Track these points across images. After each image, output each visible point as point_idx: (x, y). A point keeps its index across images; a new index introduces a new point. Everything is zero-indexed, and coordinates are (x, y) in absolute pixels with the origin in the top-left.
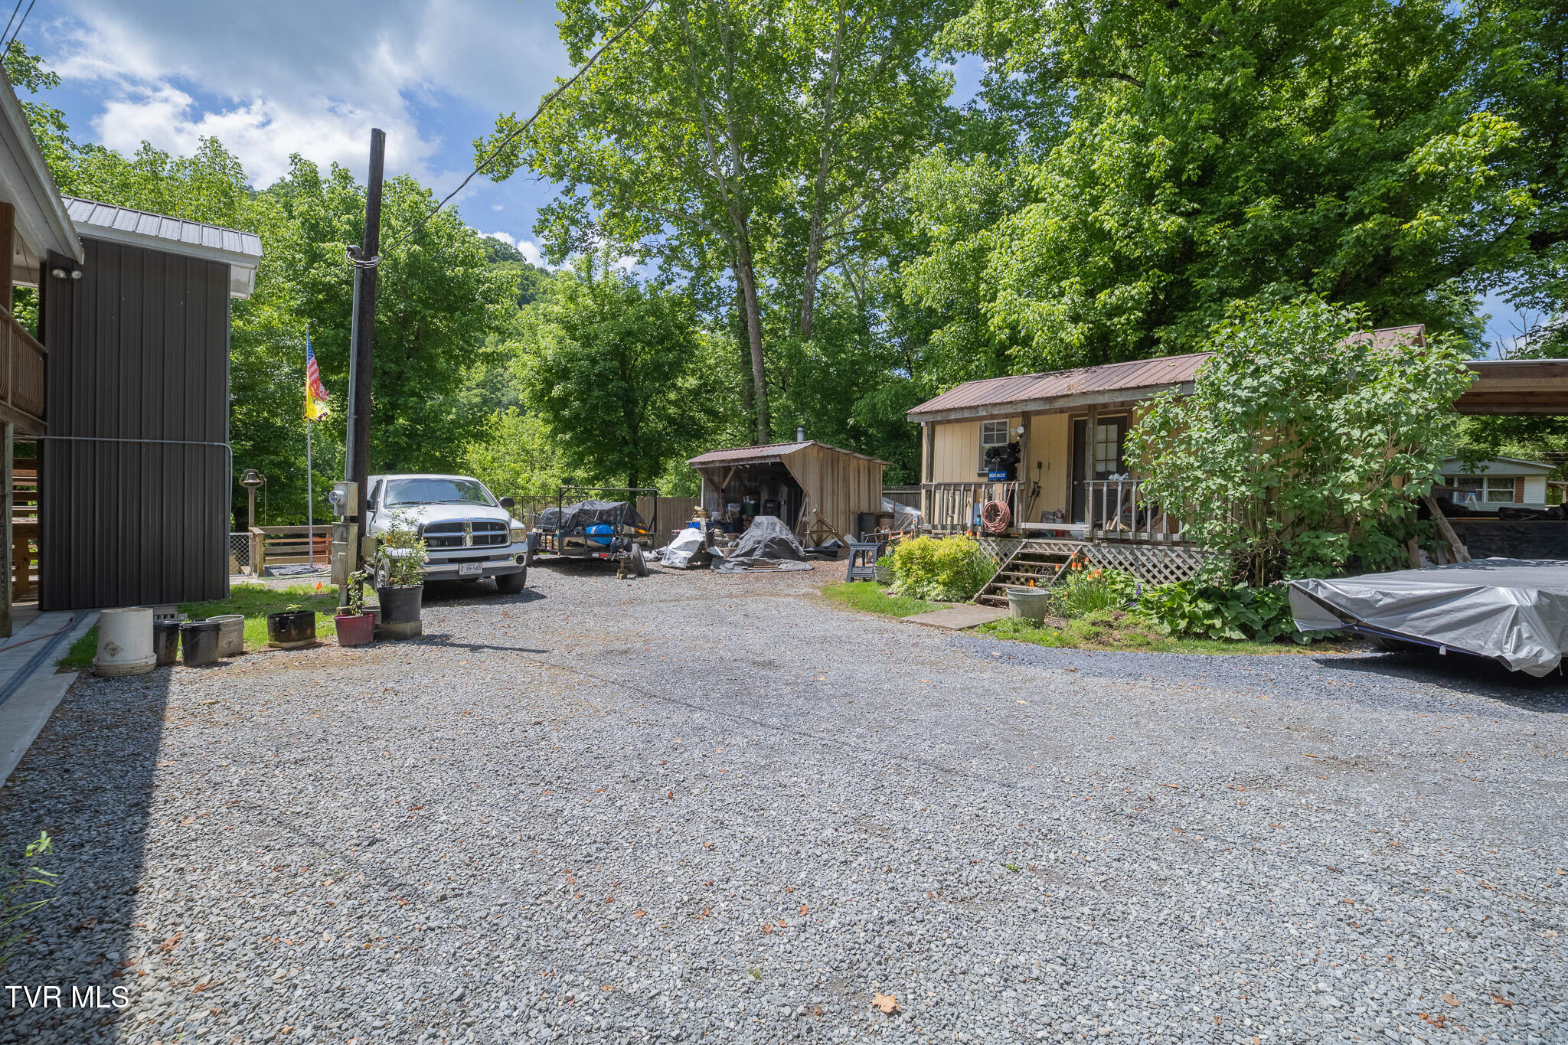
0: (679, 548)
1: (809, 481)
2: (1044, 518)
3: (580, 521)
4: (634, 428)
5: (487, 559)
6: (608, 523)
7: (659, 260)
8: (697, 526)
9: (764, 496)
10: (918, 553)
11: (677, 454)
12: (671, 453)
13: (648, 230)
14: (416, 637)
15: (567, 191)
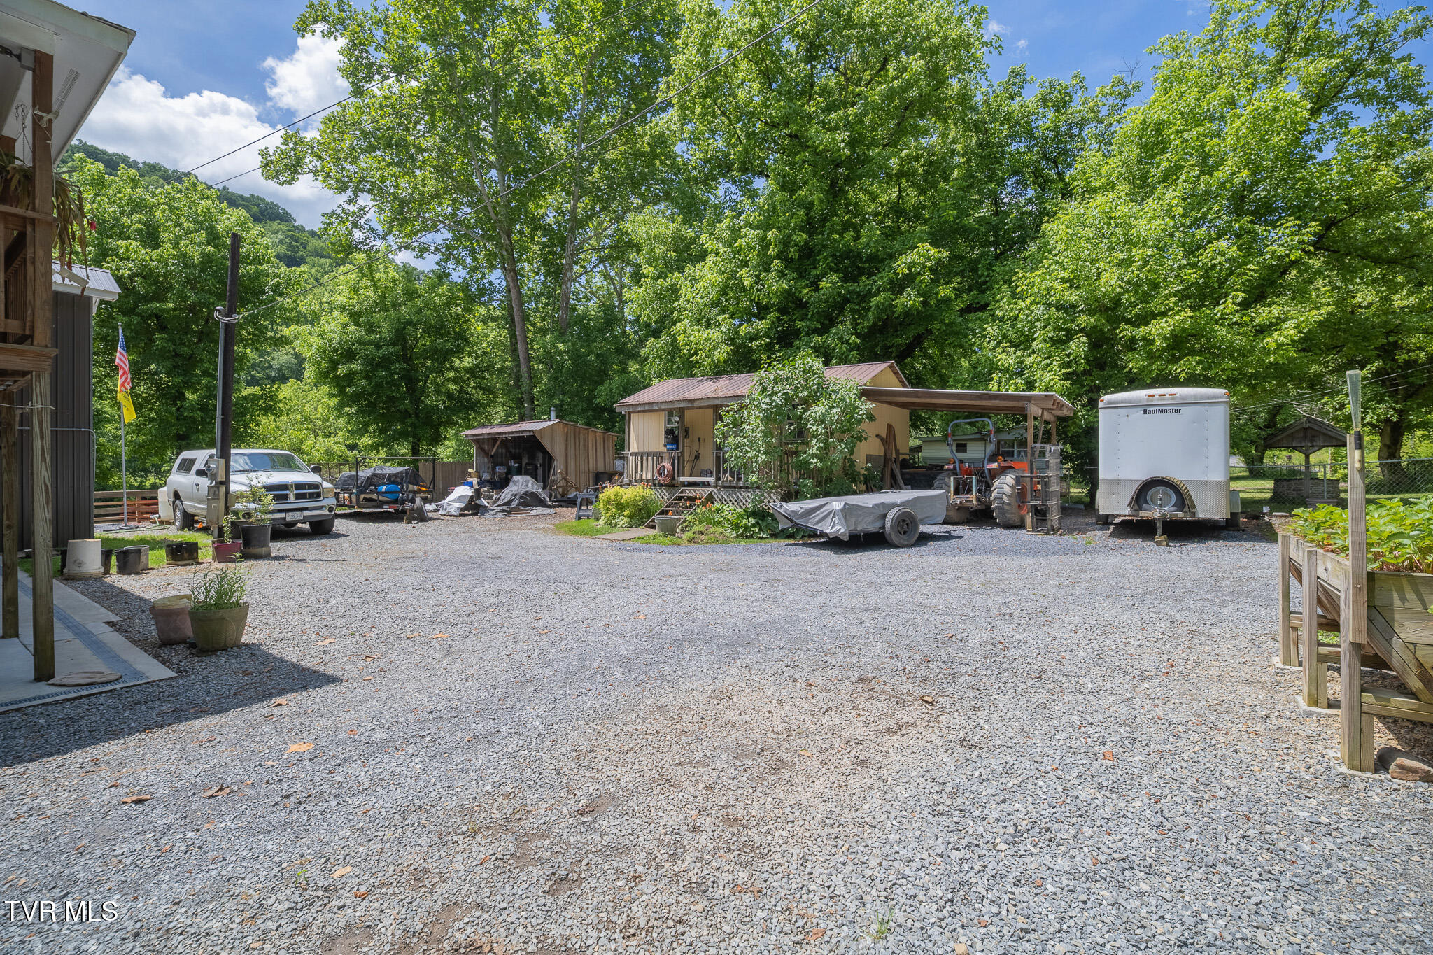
0: (454, 501)
1: (557, 449)
2: (702, 474)
3: (373, 481)
4: (417, 402)
5: (306, 509)
6: (397, 484)
7: (438, 257)
8: (470, 484)
9: (525, 460)
10: (612, 497)
11: (456, 424)
12: (451, 423)
13: (426, 229)
14: (267, 556)
15: (350, 201)
